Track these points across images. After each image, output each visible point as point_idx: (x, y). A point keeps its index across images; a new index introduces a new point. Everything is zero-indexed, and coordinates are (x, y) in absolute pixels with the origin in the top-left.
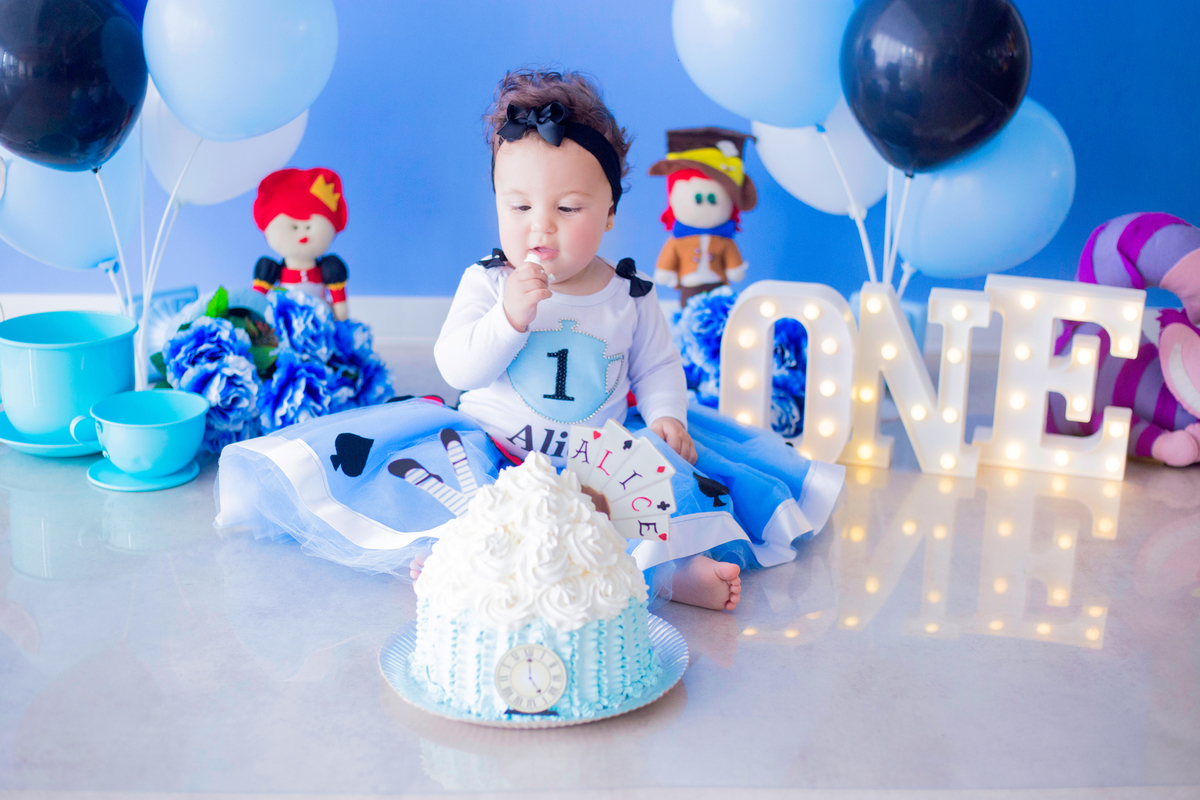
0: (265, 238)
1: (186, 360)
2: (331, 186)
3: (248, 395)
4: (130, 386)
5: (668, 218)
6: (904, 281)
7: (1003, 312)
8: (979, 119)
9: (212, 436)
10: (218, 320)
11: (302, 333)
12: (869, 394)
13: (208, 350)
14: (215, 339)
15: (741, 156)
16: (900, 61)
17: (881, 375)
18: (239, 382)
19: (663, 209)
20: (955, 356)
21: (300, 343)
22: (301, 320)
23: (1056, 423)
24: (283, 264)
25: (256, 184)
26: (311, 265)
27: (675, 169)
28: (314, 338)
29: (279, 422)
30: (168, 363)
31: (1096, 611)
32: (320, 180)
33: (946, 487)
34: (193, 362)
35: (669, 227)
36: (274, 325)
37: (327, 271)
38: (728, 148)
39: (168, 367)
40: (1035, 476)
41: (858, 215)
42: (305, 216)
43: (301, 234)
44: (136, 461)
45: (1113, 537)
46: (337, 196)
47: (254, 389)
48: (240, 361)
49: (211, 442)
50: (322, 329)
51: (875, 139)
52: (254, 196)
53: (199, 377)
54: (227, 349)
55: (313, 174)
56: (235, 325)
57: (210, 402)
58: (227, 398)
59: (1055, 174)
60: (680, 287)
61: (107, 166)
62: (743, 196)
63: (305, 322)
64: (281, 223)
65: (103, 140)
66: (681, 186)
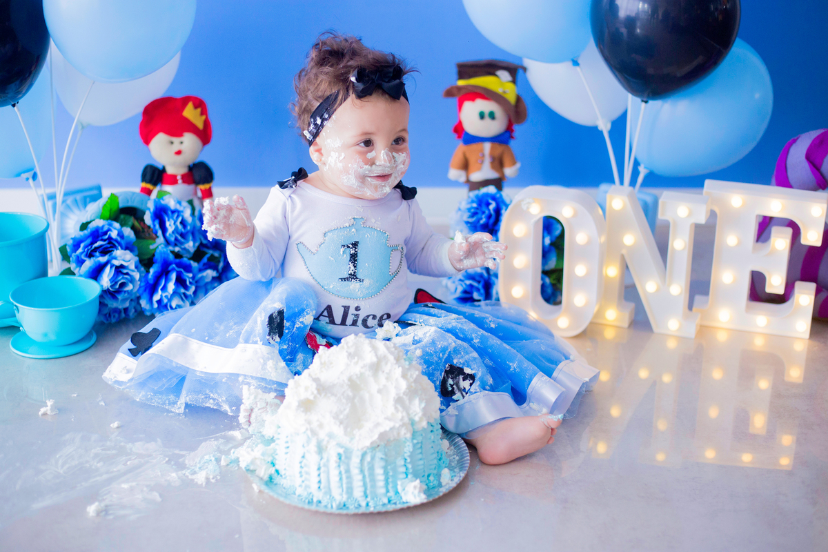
0: (149, 151)
1: (85, 253)
2: (199, 110)
3: (132, 281)
4: (44, 273)
5: (459, 130)
6: (640, 179)
7: (717, 210)
8: (700, 59)
9: (106, 311)
10: (109, 221)
11: (173, 232)
12: (613, 271)
13: (101, 246)
14: (106, 237)
15: (514, 81)
16: (637, 14)
17: (623, 257)
18: (125, 271)
19: (456, 122)
20: (680, 244)
21: (172, 239)
22: (173, 222)
23: (758, 292)
24: (164, 170)
25: (142, 109)
26: (184, 171)
27: (463, 92)
28: (182, 235)
29: (156, 305)
30: (71, 256)
31: (787, 440)
32: (190, 105)
33: (672, 344)
34: (90, 255)
35: (459, 137)
36: (152, 226)
37: (197, 175)
38: (504, 75)
39: (71, 259)
40: (741, 335)
41: (604, 127)
42: (178, 134)
43: (176, 147)
44: (46, 335)
45: (800, 381)
46: (204, 117)
47: (137, 276)
48: (125, 254)
49: (106, 315)
50: (189, 228)
51: (617, 73)
52: (140, 118)
53: (94, 267)
54: (117, 245)
55: (185, 101)
56: (122, 225)
57: (102, 286)
58: (116, 283)
59: (757, 96)
60: (468, 181)
61: (24, 101)
62: (516, 112)
63: (174, 223)
64: (160, 139)
65: (18, 82)
66: (467, 105)
